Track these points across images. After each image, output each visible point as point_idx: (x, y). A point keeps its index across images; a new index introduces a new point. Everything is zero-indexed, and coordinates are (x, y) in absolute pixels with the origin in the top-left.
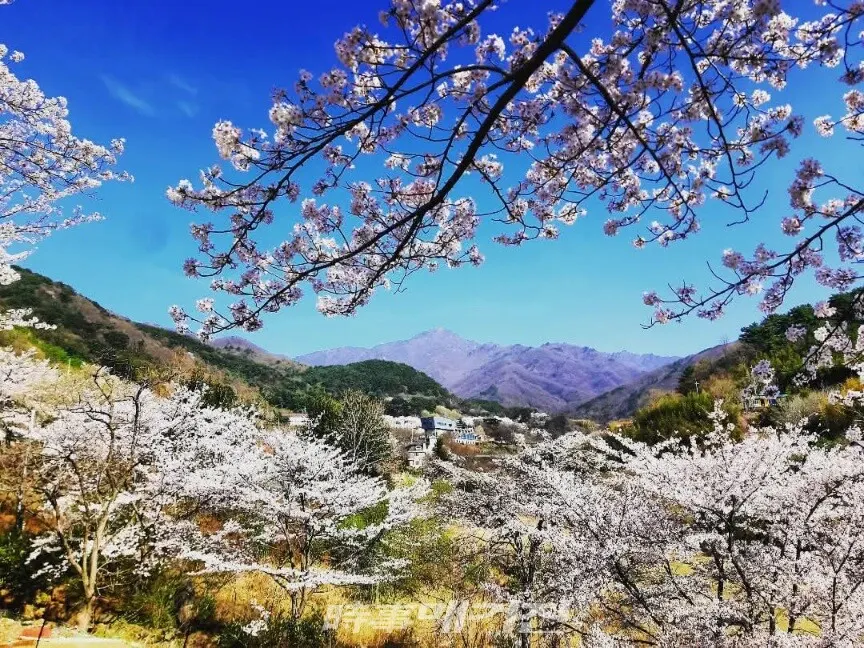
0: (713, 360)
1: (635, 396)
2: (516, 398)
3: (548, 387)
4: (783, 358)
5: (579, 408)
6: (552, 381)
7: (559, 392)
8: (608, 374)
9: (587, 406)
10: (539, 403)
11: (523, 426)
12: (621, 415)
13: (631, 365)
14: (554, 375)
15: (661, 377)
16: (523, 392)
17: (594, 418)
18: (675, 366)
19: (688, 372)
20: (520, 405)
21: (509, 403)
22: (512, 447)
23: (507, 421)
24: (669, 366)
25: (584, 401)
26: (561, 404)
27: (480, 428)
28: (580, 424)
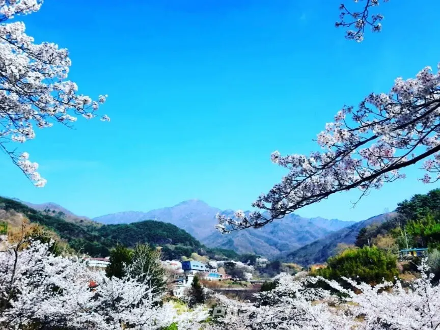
0: (379, 224)
1: (326, 248)
2: (246, 248)
3: (268, 241)
4: (425, 224)
5: (288, 256)
6: (271, 236)
7: (275, 245)
8: (307, 232)
9: (294, 254)
10: (263, 252)
11: (251, 268)
12: (317, 261)
13: (323, 226)
14: (272, 233)
15: (343, 235)
16: (251, 244)
17: (299, 262)
18: (353, 227)
19: (363, 231)
20: (249, 253)
21: (241, 251)
22: (243, 282)
23: (240, 264)
24: (349, 228)
25: (292, 251)
26: (276, 252)
27: (222, 270)
28: (290, 267)
